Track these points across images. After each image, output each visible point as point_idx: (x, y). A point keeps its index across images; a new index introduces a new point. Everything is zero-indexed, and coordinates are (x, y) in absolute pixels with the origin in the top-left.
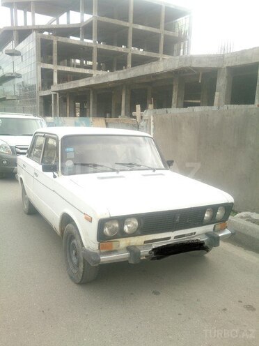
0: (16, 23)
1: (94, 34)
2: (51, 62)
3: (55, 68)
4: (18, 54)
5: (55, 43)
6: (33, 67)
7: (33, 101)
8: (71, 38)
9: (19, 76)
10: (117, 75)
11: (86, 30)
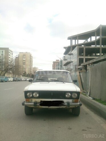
0: (72, 44)
1: (101, 43)
2: (83, 56)
3: (84, 58)
4: (72, 54)
5: (84, 49)
6: (76, 58)
7: (76, 70)
8: (92, 46)
9: (72, 62)
10: (104, 57)
11: (97, 42)
